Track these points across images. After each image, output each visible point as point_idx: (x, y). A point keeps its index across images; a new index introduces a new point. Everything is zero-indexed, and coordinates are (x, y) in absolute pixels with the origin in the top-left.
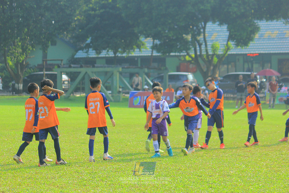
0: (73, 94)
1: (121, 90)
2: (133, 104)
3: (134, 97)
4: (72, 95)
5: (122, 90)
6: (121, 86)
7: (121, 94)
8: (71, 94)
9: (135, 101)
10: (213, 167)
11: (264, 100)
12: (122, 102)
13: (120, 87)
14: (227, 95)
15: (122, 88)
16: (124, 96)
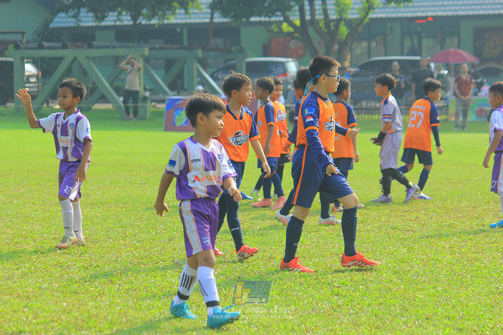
0: (48, 104)
1: (147, 94)
2: (174, 124)
3: (176, 109)
4: (45, 105)
5: (150, 95)
6: (147, 87)
7: (149, 102)
8: (43, 104)
9: (177, 117)
10: (339, 252)
11: (444, 114)
12: (151, 119)
13: (145, 89)
14: (367, 104)
15: (151, 90)
16: (155, 106)
